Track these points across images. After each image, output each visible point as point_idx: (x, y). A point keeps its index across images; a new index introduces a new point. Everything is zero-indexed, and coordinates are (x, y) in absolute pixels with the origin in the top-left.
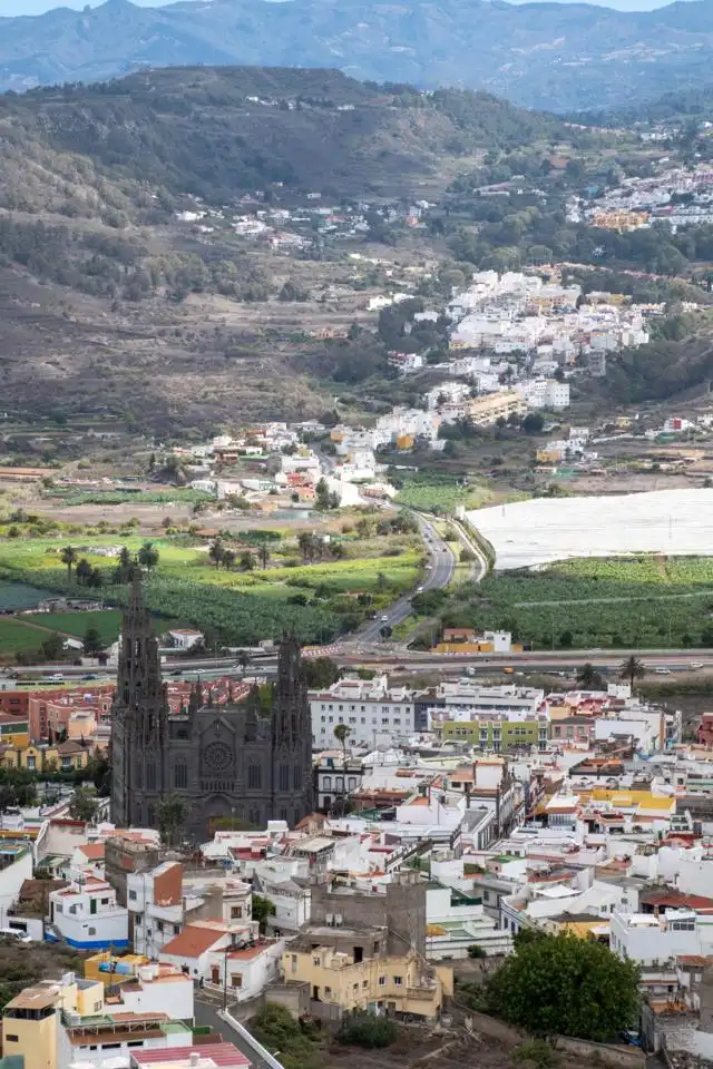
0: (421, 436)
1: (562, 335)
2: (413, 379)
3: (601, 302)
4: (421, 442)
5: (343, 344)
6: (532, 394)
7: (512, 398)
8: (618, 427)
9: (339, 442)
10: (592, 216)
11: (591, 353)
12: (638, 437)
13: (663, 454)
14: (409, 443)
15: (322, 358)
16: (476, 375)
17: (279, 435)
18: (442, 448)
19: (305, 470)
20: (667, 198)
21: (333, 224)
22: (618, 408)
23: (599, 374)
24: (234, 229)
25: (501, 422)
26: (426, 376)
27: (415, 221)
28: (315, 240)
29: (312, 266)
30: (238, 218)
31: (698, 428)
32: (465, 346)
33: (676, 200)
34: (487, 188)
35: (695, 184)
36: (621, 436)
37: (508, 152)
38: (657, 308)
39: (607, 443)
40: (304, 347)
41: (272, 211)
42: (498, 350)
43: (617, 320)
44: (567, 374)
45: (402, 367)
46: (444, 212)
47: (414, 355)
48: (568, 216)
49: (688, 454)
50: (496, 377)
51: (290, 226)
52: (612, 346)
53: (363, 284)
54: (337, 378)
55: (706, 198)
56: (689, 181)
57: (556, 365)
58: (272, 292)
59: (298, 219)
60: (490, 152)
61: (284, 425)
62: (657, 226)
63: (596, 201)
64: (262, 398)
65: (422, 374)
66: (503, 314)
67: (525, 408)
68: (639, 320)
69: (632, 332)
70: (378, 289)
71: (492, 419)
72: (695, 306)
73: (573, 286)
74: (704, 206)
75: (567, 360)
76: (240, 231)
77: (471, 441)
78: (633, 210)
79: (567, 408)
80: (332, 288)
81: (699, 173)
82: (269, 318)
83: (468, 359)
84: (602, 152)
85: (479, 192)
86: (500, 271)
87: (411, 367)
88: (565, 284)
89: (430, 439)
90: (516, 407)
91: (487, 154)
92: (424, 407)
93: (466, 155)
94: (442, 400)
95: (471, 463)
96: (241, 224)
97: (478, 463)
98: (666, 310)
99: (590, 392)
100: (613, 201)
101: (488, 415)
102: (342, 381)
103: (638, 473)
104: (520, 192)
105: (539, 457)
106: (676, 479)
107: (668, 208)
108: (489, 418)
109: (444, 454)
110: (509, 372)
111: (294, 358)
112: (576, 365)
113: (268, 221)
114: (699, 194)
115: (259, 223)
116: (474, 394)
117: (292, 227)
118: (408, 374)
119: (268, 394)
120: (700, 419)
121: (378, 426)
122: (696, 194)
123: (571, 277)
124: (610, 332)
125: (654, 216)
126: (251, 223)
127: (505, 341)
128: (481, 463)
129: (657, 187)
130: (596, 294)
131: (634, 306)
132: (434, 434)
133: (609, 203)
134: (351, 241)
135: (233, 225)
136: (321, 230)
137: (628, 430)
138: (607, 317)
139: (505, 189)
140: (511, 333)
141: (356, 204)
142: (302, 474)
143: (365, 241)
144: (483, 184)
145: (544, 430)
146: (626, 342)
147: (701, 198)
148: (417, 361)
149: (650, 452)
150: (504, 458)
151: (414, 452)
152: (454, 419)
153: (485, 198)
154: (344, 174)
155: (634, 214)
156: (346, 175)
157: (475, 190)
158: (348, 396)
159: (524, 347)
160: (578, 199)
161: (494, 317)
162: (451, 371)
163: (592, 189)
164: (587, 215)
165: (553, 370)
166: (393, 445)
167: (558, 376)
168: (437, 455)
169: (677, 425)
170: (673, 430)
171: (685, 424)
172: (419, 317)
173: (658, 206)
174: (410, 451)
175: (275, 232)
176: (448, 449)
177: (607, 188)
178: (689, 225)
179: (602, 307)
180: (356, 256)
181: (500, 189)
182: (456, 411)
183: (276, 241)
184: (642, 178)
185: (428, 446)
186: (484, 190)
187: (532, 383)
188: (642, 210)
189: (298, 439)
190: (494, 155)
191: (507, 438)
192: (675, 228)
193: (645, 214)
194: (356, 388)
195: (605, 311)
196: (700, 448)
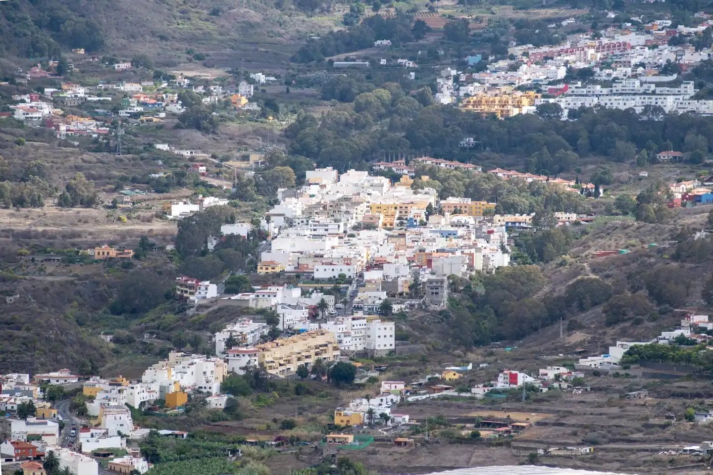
0: (198, 391)
1: (397, 257)
2: (204, 313)
3: (456, 212)
4: (197, 398)
5: (127, 265)
6: (347, 335)
7: (320, 340)
8: (443, 381)
9: (91, 399)
10: (467, 95)
11: (430, 281)
12: (463, 394)
13: (489, 418)
14: (182, 400)
15: (97, 284)
16: (280, 311)
17: (17, 390)
18: (223, 407)
19: (38, 437)
20: (562, 73)
21: (140, 104)
22: (457, 352)
23: (438, 308)
24: (13, 111)
25: (302, 371)
26: (220, 309)
27: (244, 101)
28: (114, 125)
29: (105, 160)
30: (18, 98)
31: (537, 384)
32: (278, 270)
33: (573, 75)
34: (343, 56)
35: (599, 55)
36: (445, 393)
37: (376, 8)
38: (525, 219)
39: (424, 403)
40: (78, 269)
41: (65, 87)
42: (317, 275)
43: (473, 237)
44: (396, 308)
45: (192, 298)
46: (283, 88)
47: (207, 283)
48: (437, 95)
49: (519, 418)
50: (305, 313)
51: (84, 108)
52: (461, 271)
53: (167, 185)
54: (115, 311)
55: (609, 75)
56: (592, 51)
57: (384, 295)
58: (50, 195)
59: (96, 99)
60: (352, 10)
61: (26, 378)
62: (543, 109)
63: (476, 76)
64: (10, 338)
65: (215, 307)
66: (333, 228)
67: (338, 353)
68: (500, 234)
69: (486, 252)
70: (186, 191)
71: (294, 367)
72: (574, 217)
73: (426, 189)
74: (605, 84)
75: (400, 290)
76: (19, 115)
77: (262, 395)
78: (520, 88)
79: (391, 352)
80: (127, 190)
81: (605, 41)
82: (40, 229)
83: (273, 289)
84: (494, 8)
85: (331, 62)
86: (342, 169)
87: (205, 298)
88: (416, 187)
89: (209, 394)
90: (325, 351)
91: (347, 11)
92: (209, 353)
93: (322, 11)
94: (231, 343)
95: (255, 426)
96: (21, 105)
97: (264, 427)
98: (535, 222)
99: (425, 330)
100: (495, 75)
101: (289, 362)
102: (119, 314)
103: (454, 443)
104: (383, 62)
105: (337, 421)
106: (498, 452)
107: (562, 86)
108: (288, 366)
109: (225, 414)
110: (323, 305)
111: (61, 284)
112: (410, 296)
113: (56, 102)
114: (601, 69)
115: (44, 105)
116: (274, 335)
117: (86, 108)
118: (200, 307)
119: (16, 333)
120: (542, 371)
121: (144, 378)
122: (597, 70)
123: (425, 178)
124: (458, 253)
125: (543, 96)
126: (33, 104)
127: (327, 264)
128: (268, 427)
129: (552, 58)
130: (452, 200)
131: (497, 217)
132: (215, 387)
133: (489, 78)
134: (160, 127)
135: (11, 107)
136: (123, 113)
137: (454, 384)
138: (461, 231)
139: (365, 58)
140: (336, 254)
141: (173, 77)
142: (34, 443)
143: (177, 127)
144: (339, 52)
145: (357, 381)
146: (479, 265)
147: (603, 74)
148: (211, 290)
149: (474, 414)
150: (298, 419)
151: (187, 411)
152: (242, 368)
153: (339, 69)
154: (162, 38)
155: (519, 94)
156: (167, 40)
157: (327, 59)
158: (124, 333)
159: (350, 272)
160: (454, 72)
161: (321, 231)
162: (252, 304)
163: (472, 60)
164: (462, 93)
165: (378, 302)
166: (161, 403)
167: (384, 312)
168: (215, 417)
169: (513, 379)
170: (507, 386)
171: (523, 379)
172: (226, 230)
173: (550, 83)
174: (181, 411)
175: (63, 116)
176: (230, 408)
177: (491, 58)
178: (583, 109)
179: (455, 219)
180: (164, 147)
181: (359, 58)
182: (247, 358)
183: (63, 128)
184: (537, 45)
185: (205, 403)
186: (339, 60)
187: (348, 322)
188: (530, 89)
189: (41, 395)
190: (355, 13)
191: (309, 393)
192: (566, 112)
193: (532, 93)
194: (134, 324)
195: (459, 225)
196: (535, 411)
